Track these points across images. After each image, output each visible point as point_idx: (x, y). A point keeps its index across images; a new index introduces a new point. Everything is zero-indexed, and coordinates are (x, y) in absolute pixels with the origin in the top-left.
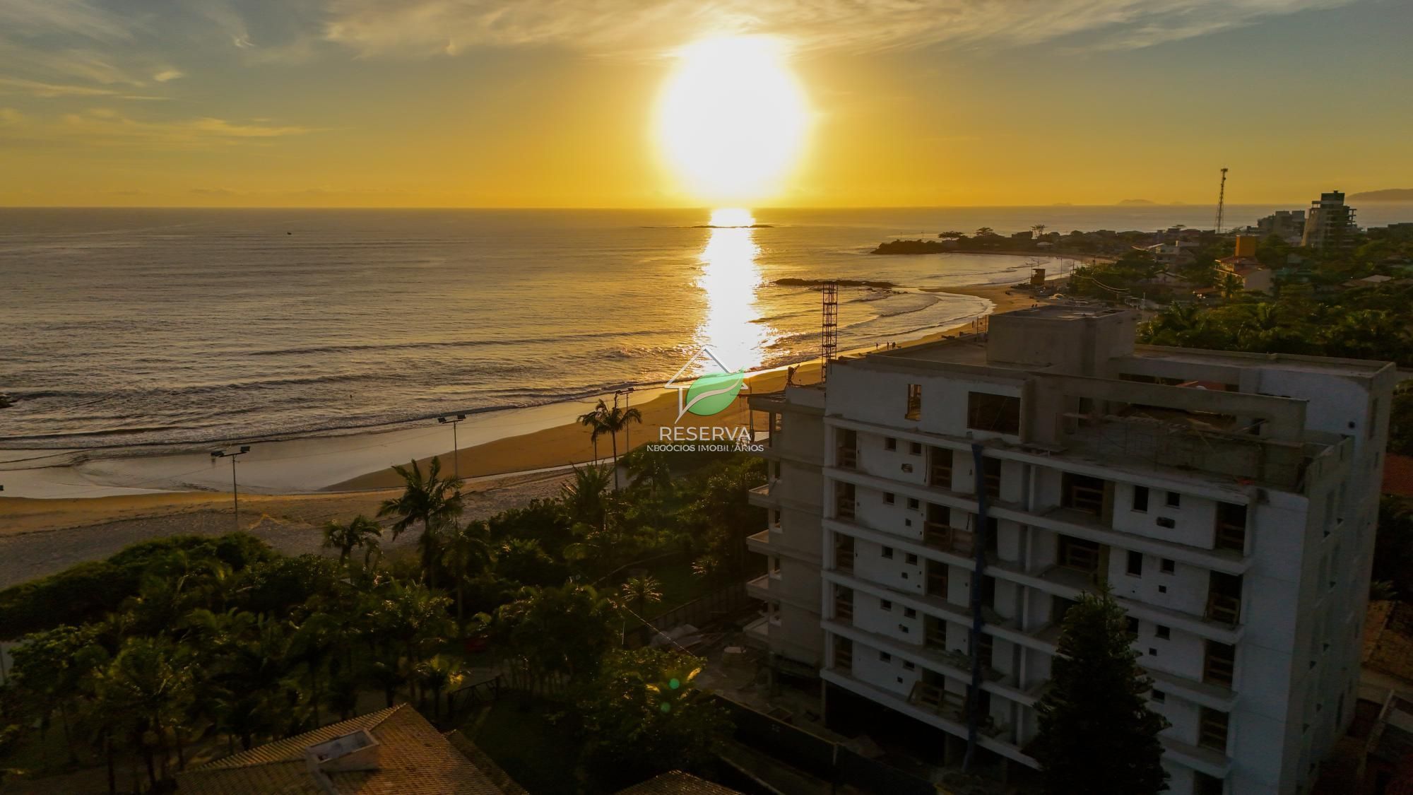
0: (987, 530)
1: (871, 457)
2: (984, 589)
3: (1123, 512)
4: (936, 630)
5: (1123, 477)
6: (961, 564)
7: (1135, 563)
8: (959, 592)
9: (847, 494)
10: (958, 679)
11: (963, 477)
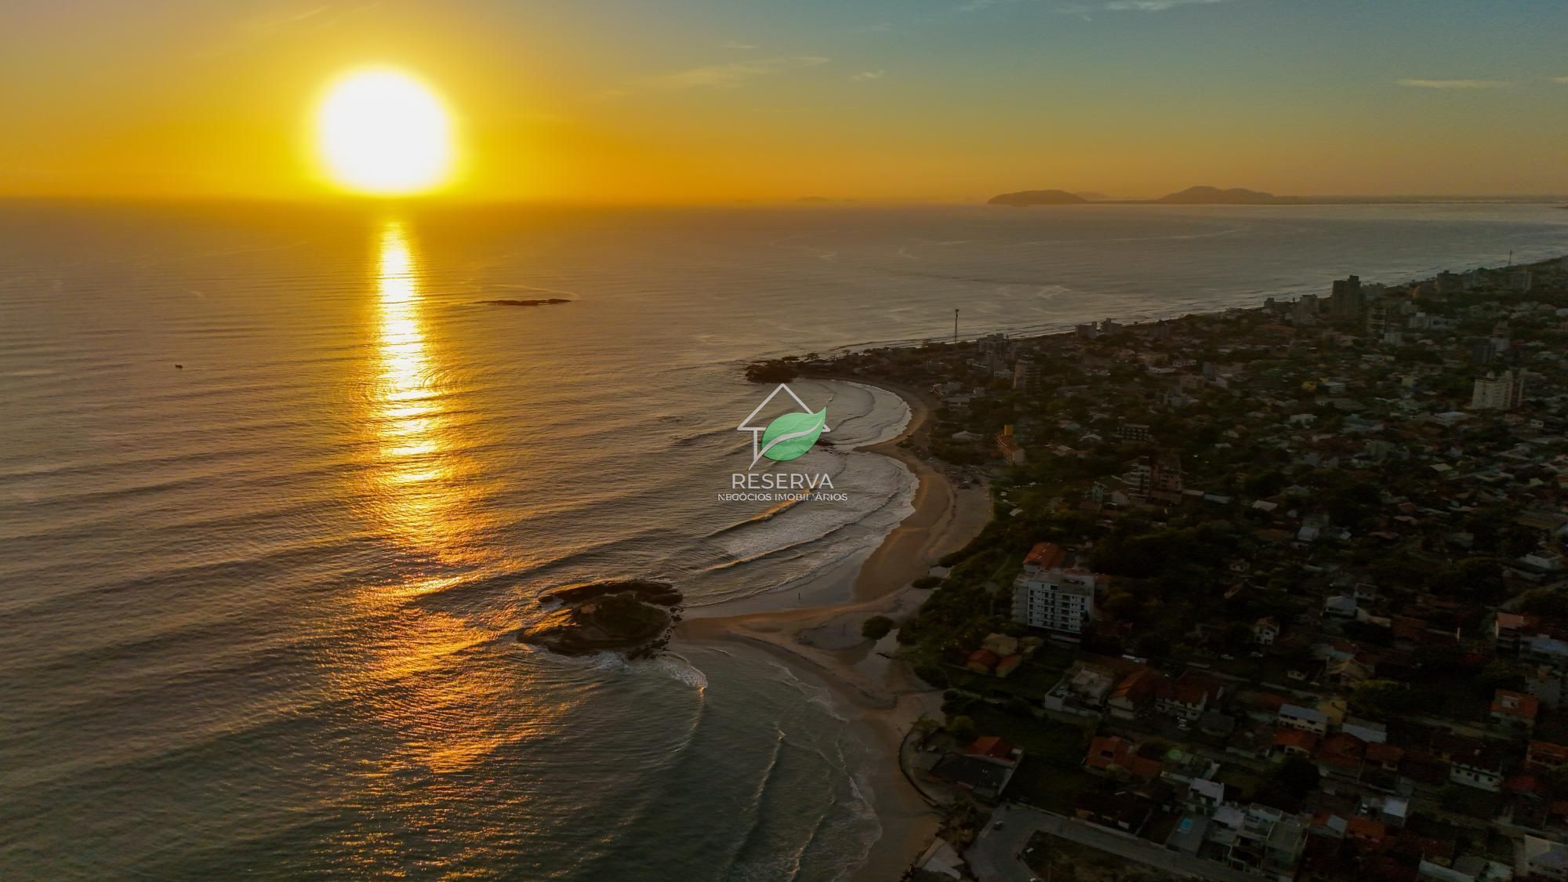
0: (1053, 603)
1: (1036, 593)
2: (1053, 610)
3: (1071, 599)
4: (1046, 616)
5: (1071, 595)
6: (1050, 607)
7: (1073, 605)
8: (1049, 610)
9: (1032, 599)
10: (1049, 621)
11: (1050, 596)
